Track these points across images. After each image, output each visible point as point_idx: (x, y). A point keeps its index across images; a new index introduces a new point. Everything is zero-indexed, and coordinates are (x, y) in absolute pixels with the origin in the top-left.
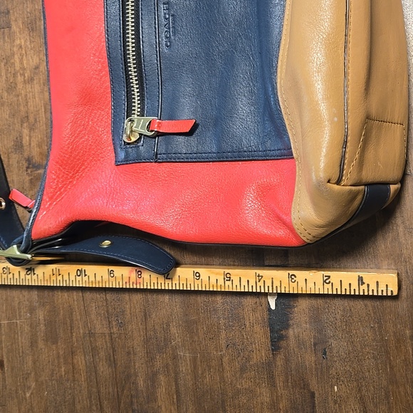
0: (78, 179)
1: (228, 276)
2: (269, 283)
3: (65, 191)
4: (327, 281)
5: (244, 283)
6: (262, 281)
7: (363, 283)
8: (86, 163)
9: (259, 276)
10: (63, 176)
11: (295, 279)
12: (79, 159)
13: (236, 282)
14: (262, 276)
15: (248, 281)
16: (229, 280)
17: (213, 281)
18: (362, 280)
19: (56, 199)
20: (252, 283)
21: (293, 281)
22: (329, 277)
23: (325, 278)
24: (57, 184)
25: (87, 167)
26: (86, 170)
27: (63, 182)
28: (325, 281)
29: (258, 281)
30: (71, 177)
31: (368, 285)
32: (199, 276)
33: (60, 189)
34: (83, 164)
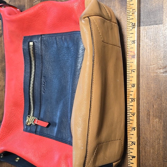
0: (10, 133)
1: (134, 100)
2: (131, 118)
3: (5, 137)
4: (133, 143)
5: (131, 107)
6: (132, 115)
7: (132, 158)
8: (14, 128)
9: (134, 114)
10: (5, 131)
11: (133, 130)
12: (11, 126)
13: (131, 104)
14: (134, 116)
15: (132, 109)
16: (132, 101)
17: (131, 93)
18: (134, 158)
19: (2, 140)
20: (131, 111)
21: (132, 129)
22: (135, 144)
23: (134, 143)
24: (3, 134)
25: (14, 129)
26: (14, 130)
27: (5, 133)
28: (133, 142)
29: (132, 113)
30: (8, 132)
31: (132, 160)
32: (133, 87)
33: (4, 136)
34: (13, 128)
